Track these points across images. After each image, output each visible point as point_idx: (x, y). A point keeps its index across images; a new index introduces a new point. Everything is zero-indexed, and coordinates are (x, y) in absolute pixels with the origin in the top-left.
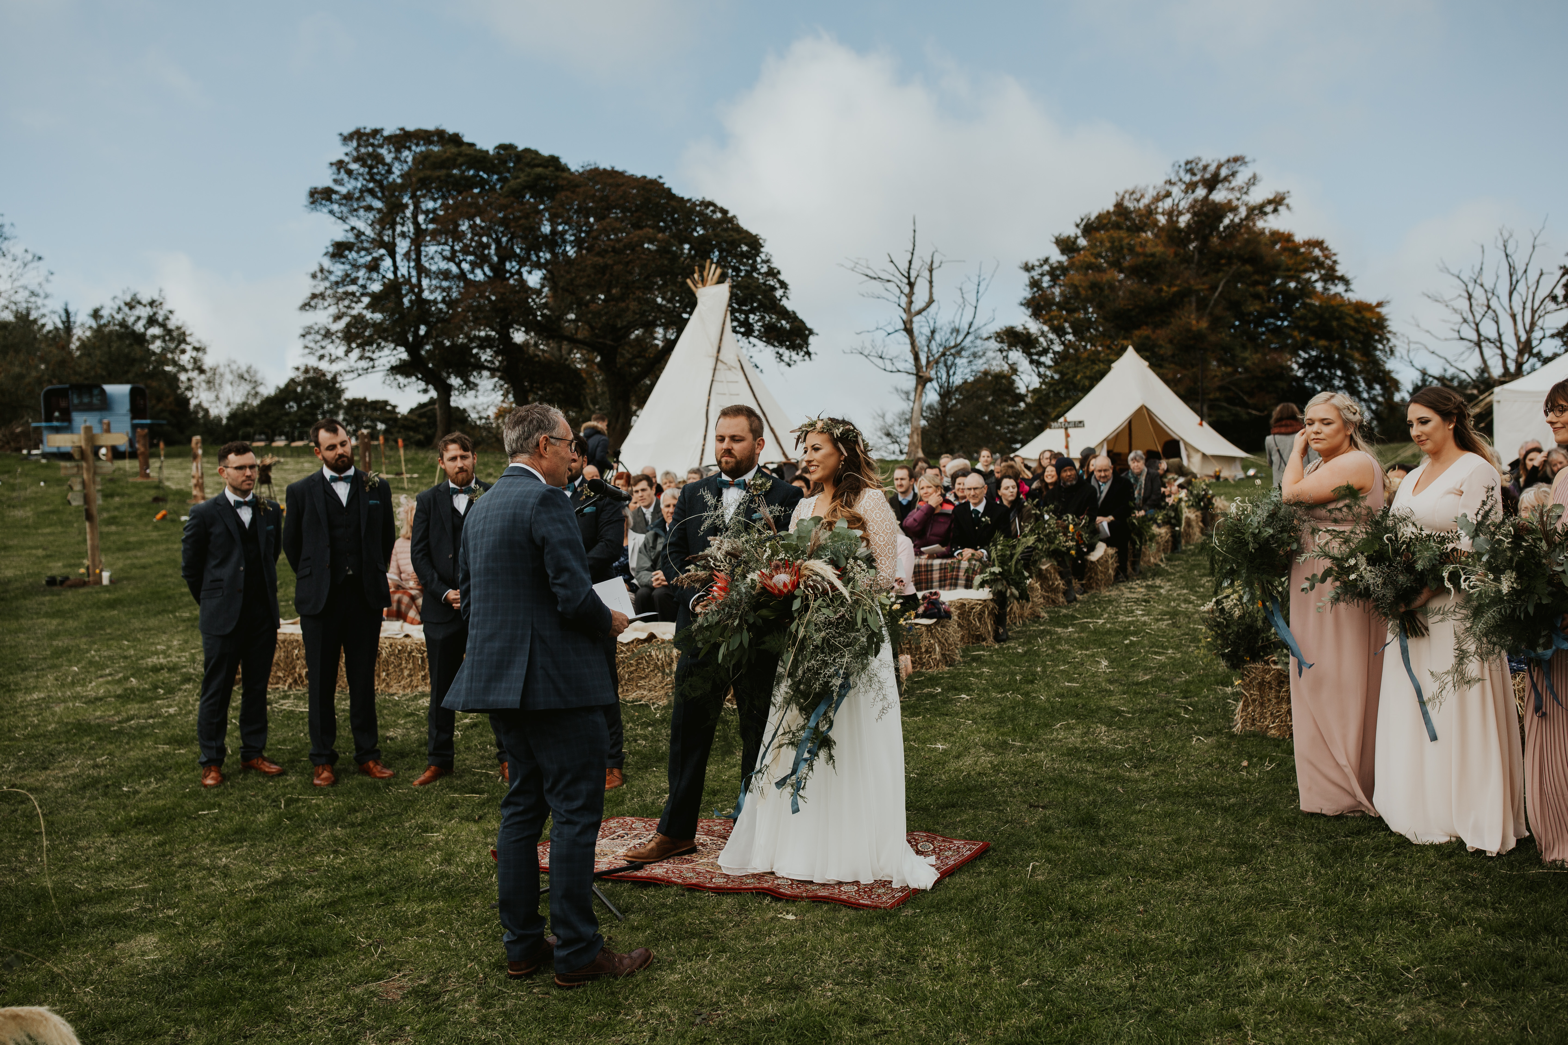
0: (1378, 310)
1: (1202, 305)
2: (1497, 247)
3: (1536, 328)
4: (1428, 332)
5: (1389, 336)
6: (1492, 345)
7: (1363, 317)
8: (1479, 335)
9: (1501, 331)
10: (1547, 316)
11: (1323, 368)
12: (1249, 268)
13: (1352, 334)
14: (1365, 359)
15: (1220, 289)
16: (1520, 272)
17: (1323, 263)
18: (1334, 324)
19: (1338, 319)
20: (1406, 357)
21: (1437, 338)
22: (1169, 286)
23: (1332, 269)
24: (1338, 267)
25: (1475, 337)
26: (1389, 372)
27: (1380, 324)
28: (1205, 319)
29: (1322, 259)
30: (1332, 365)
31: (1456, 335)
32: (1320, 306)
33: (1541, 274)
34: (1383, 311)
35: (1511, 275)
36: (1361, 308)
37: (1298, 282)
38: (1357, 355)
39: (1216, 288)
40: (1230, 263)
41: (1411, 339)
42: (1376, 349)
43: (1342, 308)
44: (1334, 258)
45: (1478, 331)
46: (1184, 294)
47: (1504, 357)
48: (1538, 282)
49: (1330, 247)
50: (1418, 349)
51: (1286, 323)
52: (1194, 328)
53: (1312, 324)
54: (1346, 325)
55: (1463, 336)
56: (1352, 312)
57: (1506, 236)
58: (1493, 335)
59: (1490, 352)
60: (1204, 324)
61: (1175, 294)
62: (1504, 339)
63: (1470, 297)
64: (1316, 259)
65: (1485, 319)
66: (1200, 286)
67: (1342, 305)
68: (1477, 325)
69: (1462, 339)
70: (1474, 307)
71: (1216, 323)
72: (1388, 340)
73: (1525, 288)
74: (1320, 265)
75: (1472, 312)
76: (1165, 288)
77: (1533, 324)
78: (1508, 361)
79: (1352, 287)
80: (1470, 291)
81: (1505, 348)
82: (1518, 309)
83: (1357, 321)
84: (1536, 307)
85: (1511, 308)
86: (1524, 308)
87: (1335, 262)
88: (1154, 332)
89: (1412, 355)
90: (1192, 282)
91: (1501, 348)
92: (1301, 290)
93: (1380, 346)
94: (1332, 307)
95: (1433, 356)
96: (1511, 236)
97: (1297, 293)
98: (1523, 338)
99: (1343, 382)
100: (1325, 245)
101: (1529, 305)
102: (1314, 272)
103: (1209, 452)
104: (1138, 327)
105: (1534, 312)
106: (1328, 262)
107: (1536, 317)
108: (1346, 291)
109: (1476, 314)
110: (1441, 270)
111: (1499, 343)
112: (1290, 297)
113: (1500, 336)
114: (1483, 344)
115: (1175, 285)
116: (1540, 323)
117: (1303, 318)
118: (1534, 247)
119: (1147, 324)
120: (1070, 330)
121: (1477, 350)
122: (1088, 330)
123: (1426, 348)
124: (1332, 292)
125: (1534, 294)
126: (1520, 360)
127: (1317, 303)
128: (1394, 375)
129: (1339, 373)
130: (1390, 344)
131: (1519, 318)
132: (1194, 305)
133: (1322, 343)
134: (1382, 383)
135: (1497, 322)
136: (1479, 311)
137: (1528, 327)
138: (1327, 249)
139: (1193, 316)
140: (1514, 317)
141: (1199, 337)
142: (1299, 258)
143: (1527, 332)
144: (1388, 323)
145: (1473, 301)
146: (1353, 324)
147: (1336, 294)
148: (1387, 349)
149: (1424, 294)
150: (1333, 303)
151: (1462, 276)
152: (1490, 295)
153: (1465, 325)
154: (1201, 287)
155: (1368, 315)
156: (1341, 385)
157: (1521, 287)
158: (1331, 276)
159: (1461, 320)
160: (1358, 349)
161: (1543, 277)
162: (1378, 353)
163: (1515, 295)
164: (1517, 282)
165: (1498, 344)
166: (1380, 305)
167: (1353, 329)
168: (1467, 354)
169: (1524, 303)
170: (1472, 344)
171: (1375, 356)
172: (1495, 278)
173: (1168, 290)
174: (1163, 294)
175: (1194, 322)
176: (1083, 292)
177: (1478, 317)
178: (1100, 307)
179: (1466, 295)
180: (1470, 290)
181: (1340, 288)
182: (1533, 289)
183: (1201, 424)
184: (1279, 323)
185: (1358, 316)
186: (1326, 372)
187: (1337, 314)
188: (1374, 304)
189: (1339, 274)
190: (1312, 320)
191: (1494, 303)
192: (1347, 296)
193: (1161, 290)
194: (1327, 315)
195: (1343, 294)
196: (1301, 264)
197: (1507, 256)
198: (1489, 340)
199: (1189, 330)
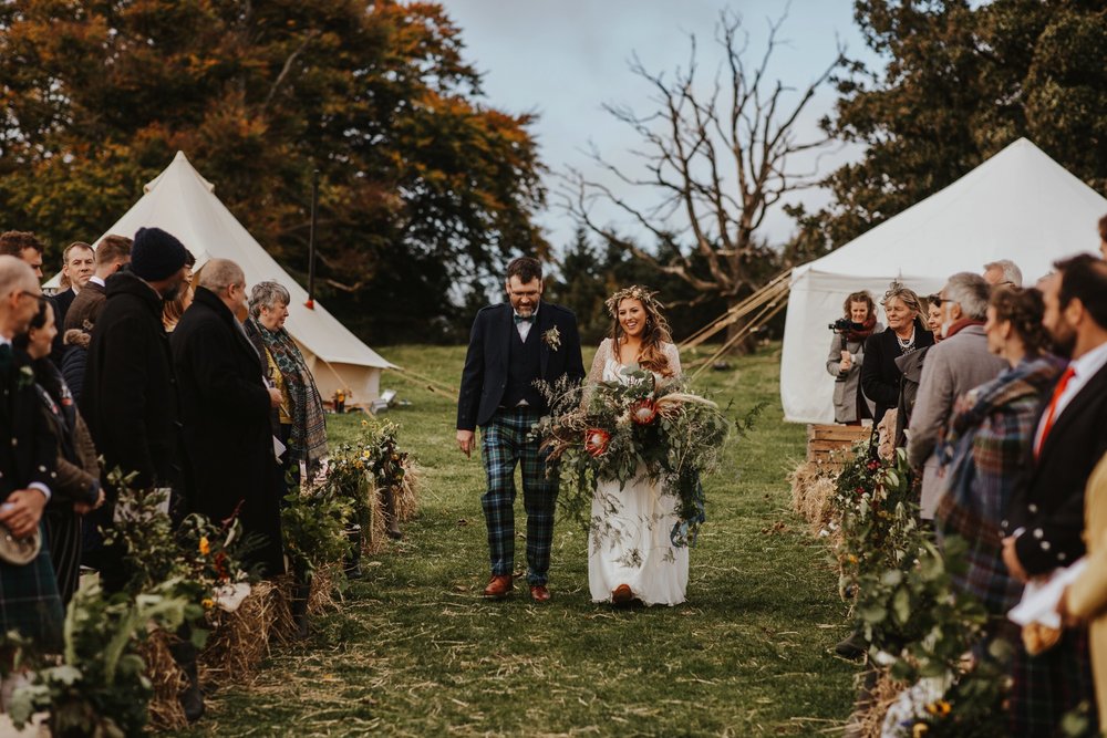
0: (522, 128)
1: (255, 95)
2: (718, 40)
3: (772, 174)
4: (612, 168)
5: (537, 171)
6: (704, 196)
7: (500, 138)
8: (688, 180)
9: (719, 175)
10: (788, 155)
11: (435, 216)
12: (330, 38)
13: (482, 163)
14: (502, 206)
15: (286, 69)
16: (750, 82)
17: (439, 43)
18: (457, 144)
19: (462, 138)
20: (577, 208)
21: (624, 179)
22: (202, 57)
23: (452, 57)
24: (463, 53)
25: (680, 182)
26: (537, 229)
27: (526, 152)
28: (260, 118)
29: (437, 36)
30: (448, 211)
31: (653, 177)
32: (435, 115)
33: (779, 89)
34: (531, 129)
35: (736, 87)
36: (497, 121)
37: (399, 73)
38: (490, 199)
39: (281, 67)
40: (302, 25)
41: (586, 179)
42: (516, 190)
43: (468, 120)
44: (457, 37)
45: (686, 173)
46: (225, 73)
47: (722, 216)
48: (774, 99)
49: (451, 19)
50: (597, 195)
51: (378, 138)
52: (244, 134)
53: (421, 143)
54: (474, 148)
55: (665, 179)
56: (483, 128)
57: (731, 22)
58: (707, 181)
59: (703, 207)
60: (259, 128)
61: (210, 72)
62: (723, 188)
63: (675, 116)
64: (428, 36)
65: (697, 155)
66: (253, 59)
67: (469, 116)
68: (685, 162)
69: (663, 183)
70: (682, 134)
71: (278, 128)
72: (537, 178)
73: (754, 110)
74: (434, 46)
75: (677, 141)
76: (194, 59)
77: (766, 167)
78: (729, 224)
79: (482, 87)
80: (676, 107)
81: (726, 204)
82: (744, 142)
83: (491, 143)
84: (770, 140)
85: (735, 138)
86: (753, 141)
87: (458, 43)
88: (172, 135)
89: (586, 204)
90: (241, 53)
91: (718, 202)
92: (406, 84)
93: (523, 188)
94: (454, 116)
95: (620, 207)
96: (738, 23)
97: (398, 89)
98: (752, 189)
99: (465, 242)
100: (442, 15)
101: (760, 136)
102: (425, 59)
103: (327, 358)
104: (145, 124)
105: (767, 148)
106: (447, 43)
107: (771, 156)
108: (473, 93)
109: (683, 144)
110: (633, 70)
111: (715, 194)
112: (386, 97)
113: (716, 181)
114: (693, 194)
115: (212, 56)
116: (777, 165)
117: (409, 131)
118: (771, 44)
119: (161, 120)
120: (15, 122)
121: (684, 202)
122: (47, 124)
123: (610, 196)
124: (450, 94)
125: (768, 119)
126: (746, 225)
127: (431, 110)
128: (543, 236)
129: (459, 227)
130: (540, 186)
131: (746, 155)
132: (243, 94)
133: (438, 175)
134: (524, 247)
135: (713, 160)
136: (690, 140)
137: (758, 172)
138: (445, 20)
139: (241, 112)
140: (738, 153)
141: (251, 148)
142: (405, 31)
143: (756, 182)
144: (537, 150)
145: (679, 122)
146: (485, 148)
147: (458, 97)
148: (535, 193)
149: (606, 107)
150: (456, 110)
151: (664, 83)
152: (704, 117)
153: (667, 162)
154: (255, 62)
155: (507, 135)
156: (461, 247)
157: (750, 109)
158: (450, 66)
159: (662, 154)
160: (489, 190)
161: (782, 95)
162: (518, 197)
163: (741, 121)
164: (746, 98)
165: (714, 196)
166: (525, 119)
167: (484, 155)
168: (667, 208)
169: (753, 133)
170: (676, 193)
171: (514, 202)
172: (714, 88)
173: (199, 65)
174: (191, 70)
175: (244, 122)
176: (47, 56)
177: (687, 151)
178: (77, 83)
179: (668, 112)
180: (676, 105)
181: (463, 88)
182: (766, 111)
183: (310, 306)
184: (368, 137)
185: (491, 135)
186: (438, 223)
187: (461, 130)
188: (516, 118)
189: (463, 64)
190: (423, 136)
191: (711, 129)
192: (474, 100)
193: (187, 62)
194: (445, 131)
195: (468, 98)
196: (407, 42)
197: (731, 55)
198: (700, 187)
199: (235, 136)
